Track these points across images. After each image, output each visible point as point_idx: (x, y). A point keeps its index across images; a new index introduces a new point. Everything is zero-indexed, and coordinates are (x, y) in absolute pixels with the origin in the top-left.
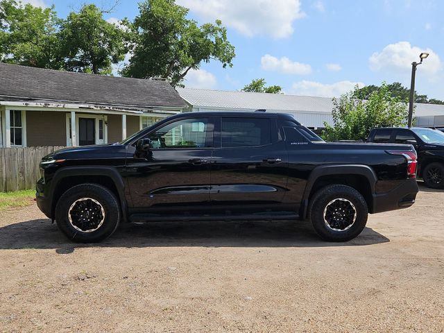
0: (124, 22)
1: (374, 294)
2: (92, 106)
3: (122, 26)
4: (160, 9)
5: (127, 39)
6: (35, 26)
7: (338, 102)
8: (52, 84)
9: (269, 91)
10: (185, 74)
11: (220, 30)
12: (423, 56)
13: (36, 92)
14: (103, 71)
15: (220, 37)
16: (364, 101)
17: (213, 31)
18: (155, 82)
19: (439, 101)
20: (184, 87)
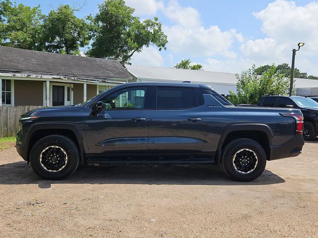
0: (89, 17)
1: (246, 218)
2: (62, 77)
3: (88, 20)
4: (114, 9)
5: (91, 30)
6: (25, 20)
7: (240, 77)
8: (34, 61)
9: (194, 68)
10: (132, 55)
11: (157, 24)
12: (301, 45)
13: (21, 67)
14: (73, 52)
15: (157, 29)
16: (259, 77)
17: (152, 25)
18: (109, 60)
19: (315, 77)
20: (131, 64)
